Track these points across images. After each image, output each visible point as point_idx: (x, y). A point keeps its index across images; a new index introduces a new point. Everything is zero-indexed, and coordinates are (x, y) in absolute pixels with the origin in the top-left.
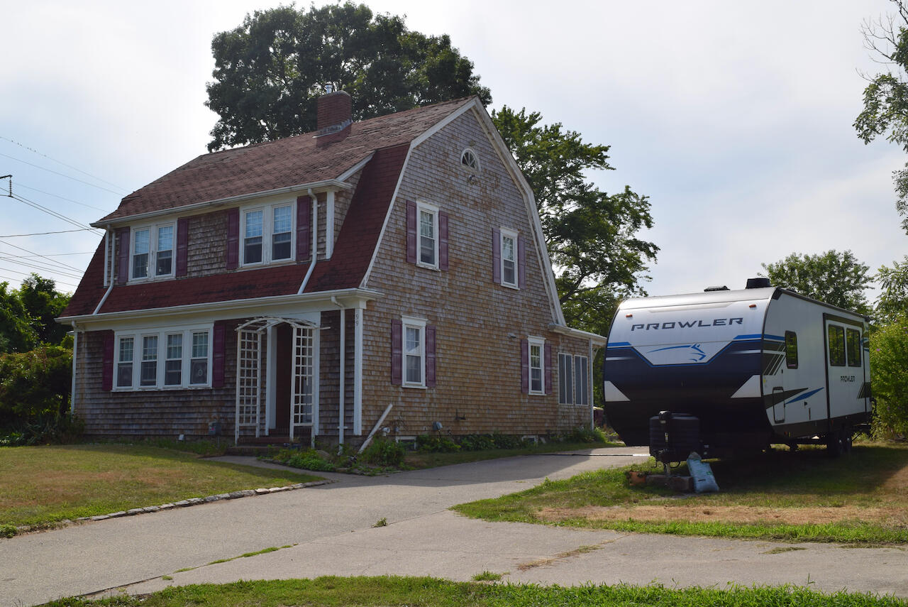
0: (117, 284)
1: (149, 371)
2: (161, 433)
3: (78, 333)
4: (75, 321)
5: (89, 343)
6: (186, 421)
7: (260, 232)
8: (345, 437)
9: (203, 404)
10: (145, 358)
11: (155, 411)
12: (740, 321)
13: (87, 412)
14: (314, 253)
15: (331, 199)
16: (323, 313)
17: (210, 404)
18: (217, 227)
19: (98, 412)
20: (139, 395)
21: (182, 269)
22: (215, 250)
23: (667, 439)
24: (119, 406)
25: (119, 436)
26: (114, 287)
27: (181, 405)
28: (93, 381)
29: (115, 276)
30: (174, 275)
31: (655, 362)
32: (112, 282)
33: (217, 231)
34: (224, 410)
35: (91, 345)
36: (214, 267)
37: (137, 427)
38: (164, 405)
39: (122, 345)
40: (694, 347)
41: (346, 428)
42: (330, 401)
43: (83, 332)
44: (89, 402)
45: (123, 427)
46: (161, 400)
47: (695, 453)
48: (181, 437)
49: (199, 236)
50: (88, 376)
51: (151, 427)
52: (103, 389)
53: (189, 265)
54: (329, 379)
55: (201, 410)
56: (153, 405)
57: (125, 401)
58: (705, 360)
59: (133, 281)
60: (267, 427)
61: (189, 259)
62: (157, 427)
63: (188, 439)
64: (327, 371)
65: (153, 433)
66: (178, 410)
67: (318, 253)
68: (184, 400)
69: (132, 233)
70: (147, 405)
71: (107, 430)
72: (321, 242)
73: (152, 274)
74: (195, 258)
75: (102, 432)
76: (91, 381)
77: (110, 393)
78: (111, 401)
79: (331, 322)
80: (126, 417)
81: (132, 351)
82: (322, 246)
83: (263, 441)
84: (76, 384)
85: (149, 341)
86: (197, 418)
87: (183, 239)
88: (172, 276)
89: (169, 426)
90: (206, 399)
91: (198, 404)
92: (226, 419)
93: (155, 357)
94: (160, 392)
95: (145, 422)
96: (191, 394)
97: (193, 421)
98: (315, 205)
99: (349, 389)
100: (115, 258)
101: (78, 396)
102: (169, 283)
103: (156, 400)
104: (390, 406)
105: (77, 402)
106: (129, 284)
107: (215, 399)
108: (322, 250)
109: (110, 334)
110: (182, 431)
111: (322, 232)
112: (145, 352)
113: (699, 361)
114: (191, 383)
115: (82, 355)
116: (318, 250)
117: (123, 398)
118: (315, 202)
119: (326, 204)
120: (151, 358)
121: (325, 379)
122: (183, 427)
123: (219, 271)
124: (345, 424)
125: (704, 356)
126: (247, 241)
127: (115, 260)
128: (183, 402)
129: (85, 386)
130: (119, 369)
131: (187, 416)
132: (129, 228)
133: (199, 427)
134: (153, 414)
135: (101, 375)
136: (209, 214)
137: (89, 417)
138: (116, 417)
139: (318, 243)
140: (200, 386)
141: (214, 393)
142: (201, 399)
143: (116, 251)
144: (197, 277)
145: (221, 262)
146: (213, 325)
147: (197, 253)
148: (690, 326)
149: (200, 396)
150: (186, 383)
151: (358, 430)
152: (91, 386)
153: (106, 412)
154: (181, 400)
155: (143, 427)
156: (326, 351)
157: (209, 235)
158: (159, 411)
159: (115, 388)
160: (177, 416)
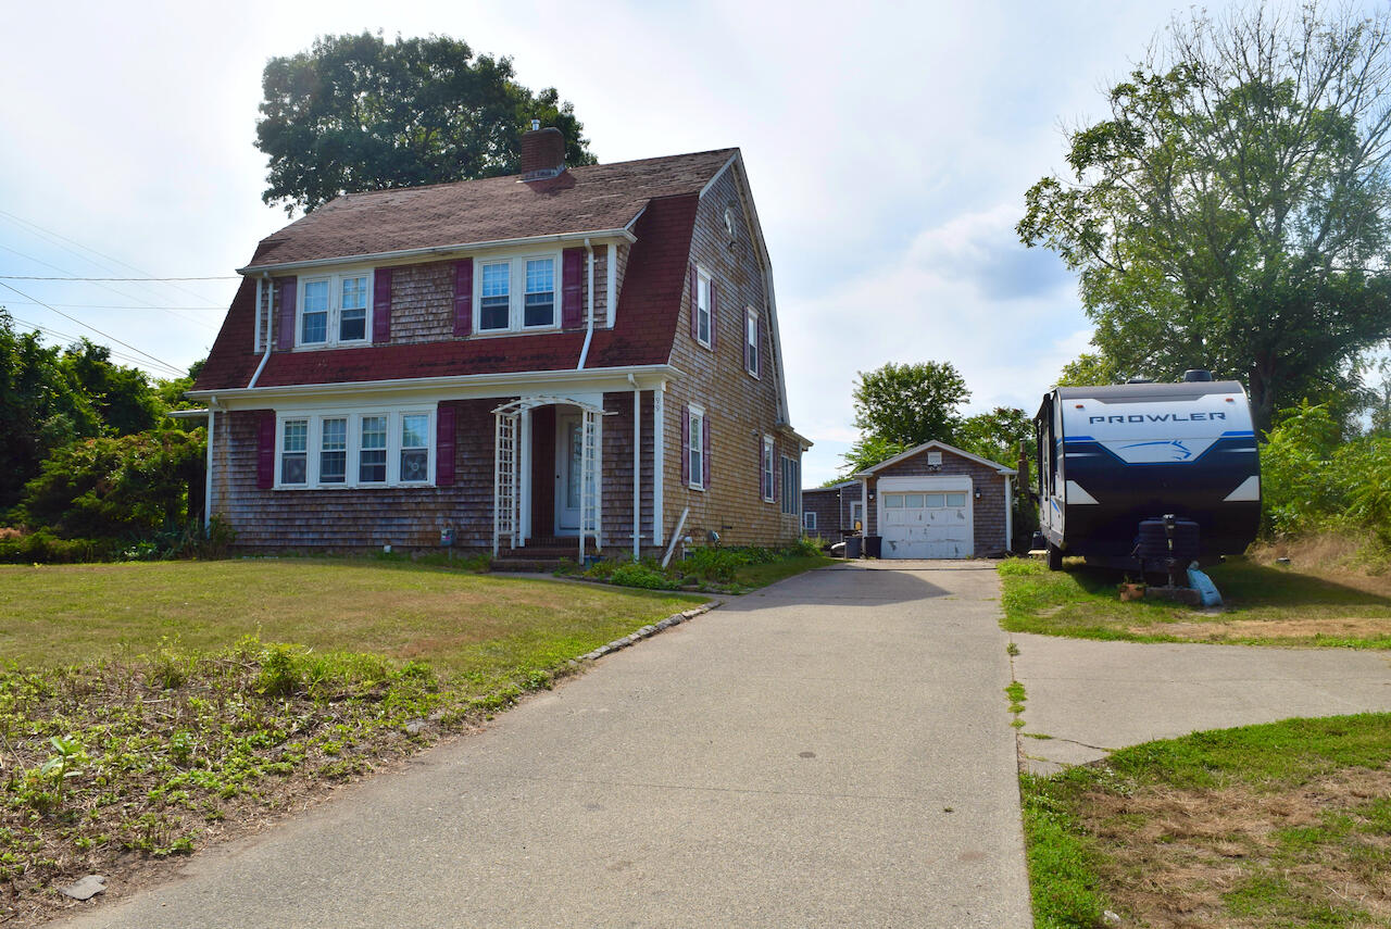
0: (276, 349)
1: (333, 463)
2: (354, 543)
3: (216, 413)
4: (217, 397)
5: (233, 426)
6: (394, 529)
7: (505, 291)
8: (641, 548)
9: (421, 507)
10: (325, 447)
11: (343, 515)
12: (1223, 416)
13: (233, 516)
14: (590, 319)
15: (612, 253)
16: (605, 395)
17: (432, 506)
18: (438, 282)
19: (251, 516)
20: (319, 495)
21: (382, 332)
22: (434, 311)
23: (1170, 546)
24: (286, 510)
25: (284, 547)
26: (272, 354)
27: (385, 508)
28: (242, 476)
29: (273, 340)
30: (370, 341)
31: (1129, 460)
32: (269, 348)
33: (437, 286)
34: (454, 514)
35: (238, 429)
36: (433, 332)
37: (316, 536)
38: (359, 507)
39: (288, 430)
40: (1174, 444)
41: (643, 537)
42: (617, 504)
43: (225, 411)
44: (236, 503)
45: (293, 536)
46: (354, 501)
47: (1196, 563)
48: (387, 548)
49: (409, 291)
50: (233, 469)
51: (338, 536)
52: (258, 486)
53: (393, 328)
54: (616, 477)
55: (418, 514)
56: (340, 508)
57: (295, 502)
58: (1191, 459)
59: (300, 346)
60: (522, 536)
61: (393, 321)
62: (347, 536)
63: (396, 551)
64: (614, 466)
65: (341, 543)
66: (381, 515)
67: (596, 320)
68: (391, 501)
69: (300, 285)
70: (330, 508)
71: (266, 540)
72: (600, 308)
73: (333, 339)
74: (403, 320)
75: (257, 543)
76: (238, 476)
77: (270, 492)
78: (272, 503)
79: (618, 405)
80: (298, 523)
81: (305, 438)
82: (601, 311)
83: (519, 553)
84: (213, 480)
85: (333, 426)
86: (411, 525)
87: (383, 293)
88: (367, 341)
89: (368, 535)
90: (425, 500)
91: (414, 506)
92: (459, 525)
93: (343, 446)
94: (352, 491)
95: (327, 529)
96: (402, 494)
97: (405, 529)
98: (591, 260)
99: (648, 488)
100: (273, 316)
101: (217, 496)
102: (362, 351)
103: (345, 501)
104: (687, 511)
105: (215, 503)
106: (295, 351)
107: (440, 500)
108: (601, 315)
109: (269, 416)
110: (388, 541)
111: (600, 293)
112: (325, 439)
113: (1184, 460)
114: (402, 480)
115: (222, 442)
116: (595, 315)
117: (291, 498)
118: (591, 256)
119: (607, 259)
120: (335, 446)
121: (610, 477)
122: (389, 536)
123: (441, 338)
124: (641, 532)
125: (1189, 454)
126: (484, 300)
127: (273, 320)
128: (389, 504)
129: (229, 482)
130: (284, 461)
131: (396, 522)
132: (295, 278)
133: (416, 536)
134: (340, 519)
135: (254, 468)
136: (425, 264)
137: (236, 522)
138: (281, 523)
139: (595, 308)
140: (417, 484)
141: (439, 493)
142: (419, 500)
143: (274, 307)
144: (406, 345)
145: (444, 326)
146: (436, 406)
147: (407, 313)
148: (1163, 420)
149: (415, 496)
150: (393, 478)
151: (658, 540)
152: (239, 483)
153: (264, 516)
154: (386, 501)
155: (325, 536)
156: (611, 442)
157: (424, 291)
158: (350, 515)
159: (278, 485)
160: (379, 522)
